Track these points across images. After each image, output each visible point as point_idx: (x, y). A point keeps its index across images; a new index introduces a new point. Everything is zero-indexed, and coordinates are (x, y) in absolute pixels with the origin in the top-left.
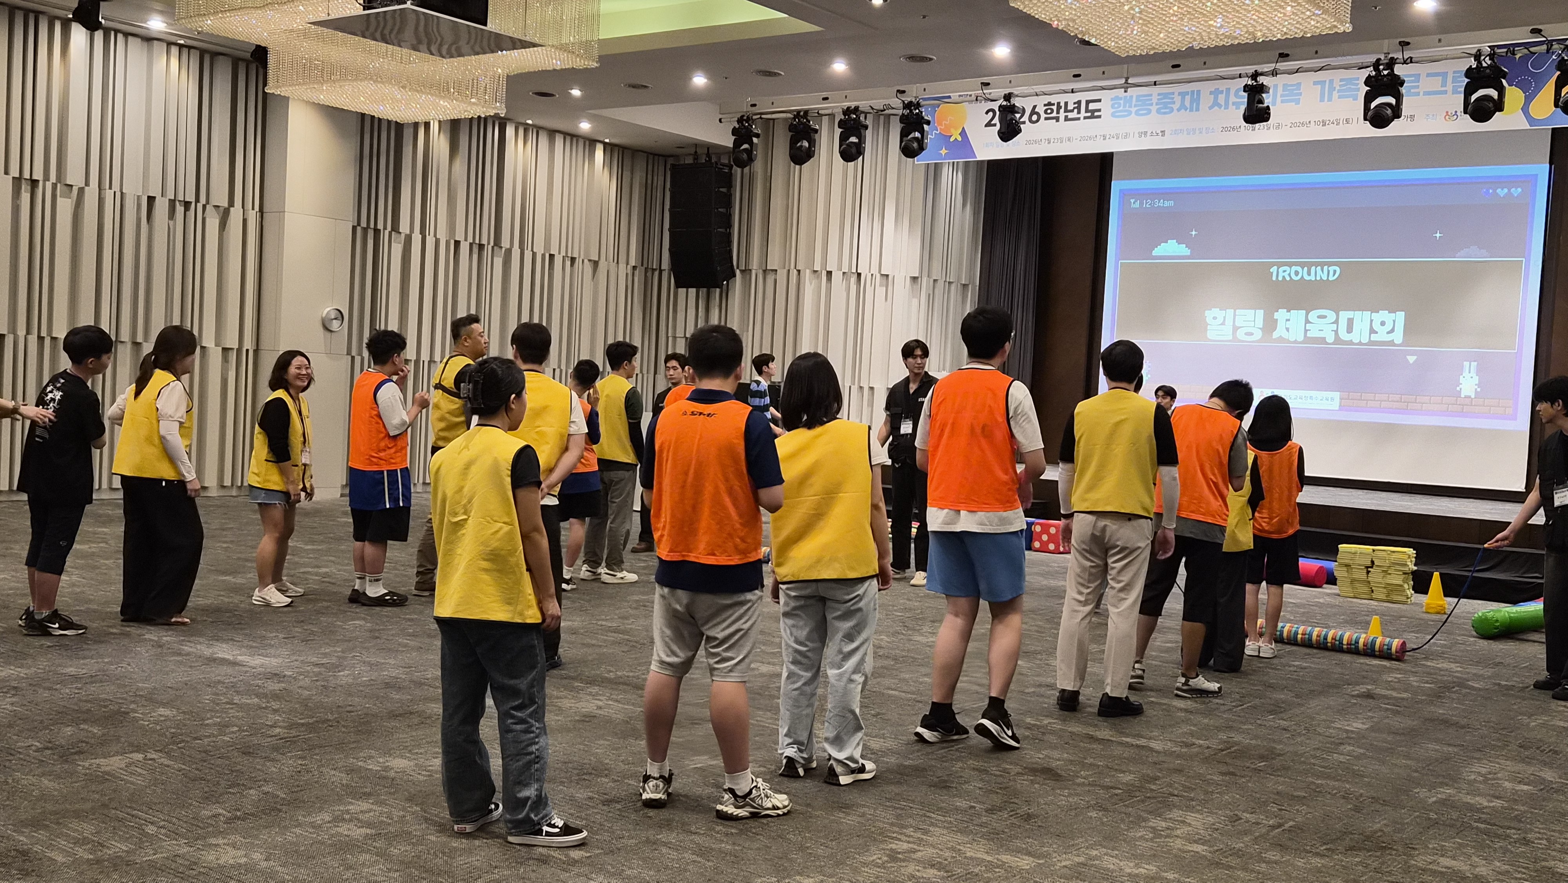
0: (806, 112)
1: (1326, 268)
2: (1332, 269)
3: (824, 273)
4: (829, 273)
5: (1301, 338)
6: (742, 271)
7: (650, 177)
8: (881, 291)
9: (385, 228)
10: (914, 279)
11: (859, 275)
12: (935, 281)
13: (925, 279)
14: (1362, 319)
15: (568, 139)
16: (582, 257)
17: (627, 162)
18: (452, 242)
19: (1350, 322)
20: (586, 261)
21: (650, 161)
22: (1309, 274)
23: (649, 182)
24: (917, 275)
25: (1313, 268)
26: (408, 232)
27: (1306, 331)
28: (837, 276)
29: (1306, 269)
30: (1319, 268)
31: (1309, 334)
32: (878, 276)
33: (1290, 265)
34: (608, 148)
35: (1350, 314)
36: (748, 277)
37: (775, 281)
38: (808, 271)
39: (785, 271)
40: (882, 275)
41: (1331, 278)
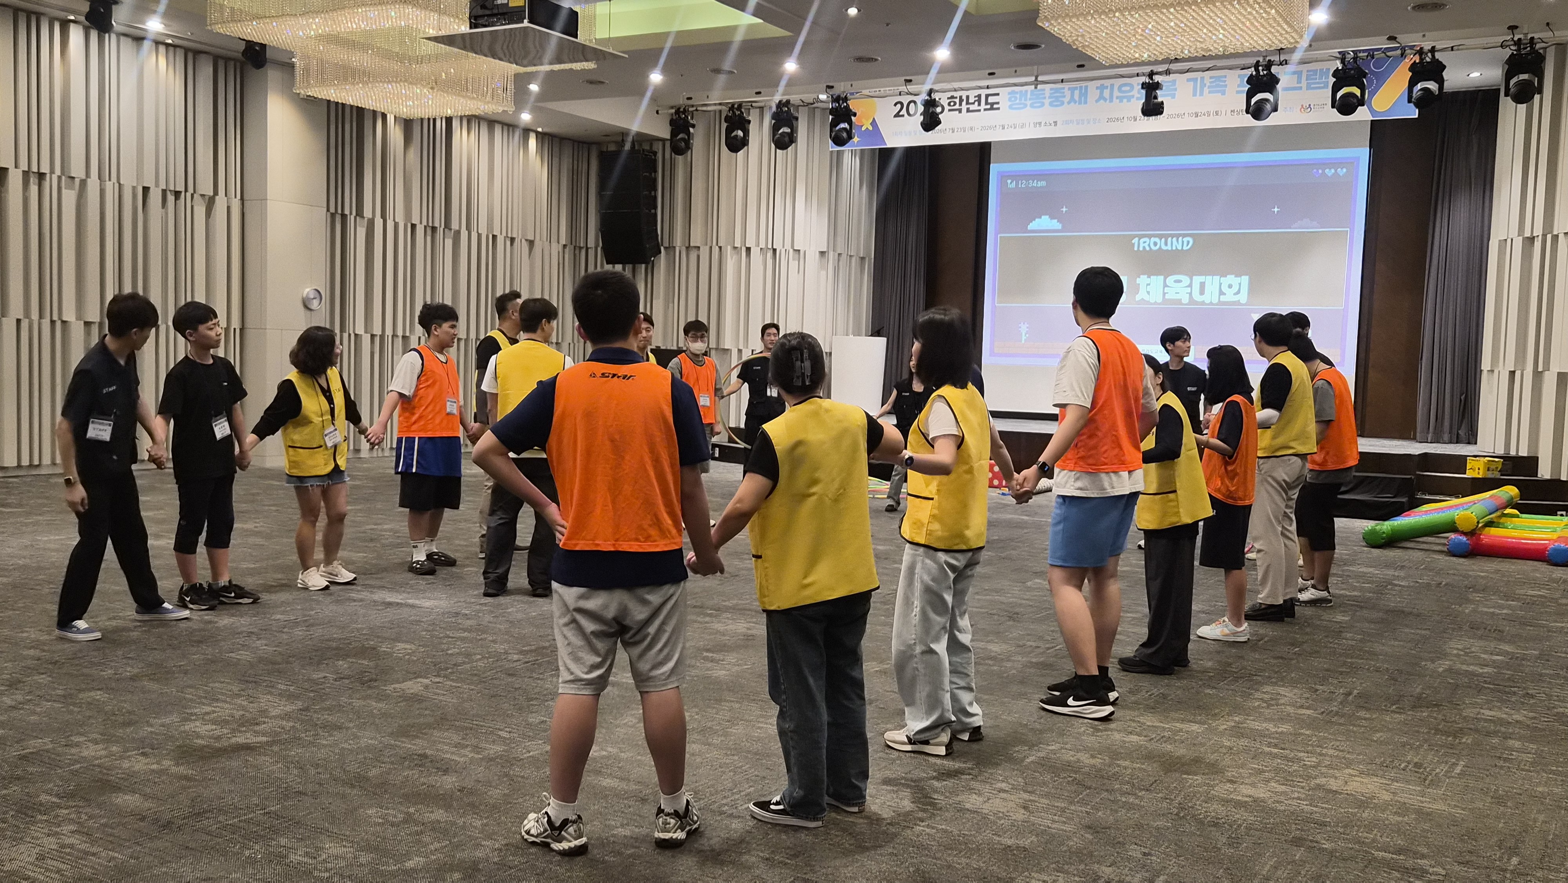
0: (740, 105)
1: (1180, 239)
2: (1186, 239)
3: (744, 249)
4: (748, 250)
5: (1160, 300)
6: (666, 248)
7: (576, 162)
8: (794, 264)
9: (351, 213)
10: (822, 253)
11: (775, 250)
12: (839, 255)
13: (831, 253)
14: (1212, 283)
15: (505, 128)
16: (520, 237)
17: (556, 149)
18: (409, 225)
19: (1202, 285)
20: (523, 240)
21: (576, 148)
22: (1166, 244)
23: (575, 167)
24: (825, 250)
25: (1170, 239)
26: (371, 216)
27: (1164, 294)
28: (755, 251)
29: (1163, 240)
30: (1174, 239)
31: (1167, 297)
32: (791, 251)
33: (1150, 236)
34: (539, 136)
35: (1201, 279)
36: (672, 253)
37: (698, 257)
38: (729, 247)
39: (708, 248)
40: (795, 250)
41: (1185, 248)
